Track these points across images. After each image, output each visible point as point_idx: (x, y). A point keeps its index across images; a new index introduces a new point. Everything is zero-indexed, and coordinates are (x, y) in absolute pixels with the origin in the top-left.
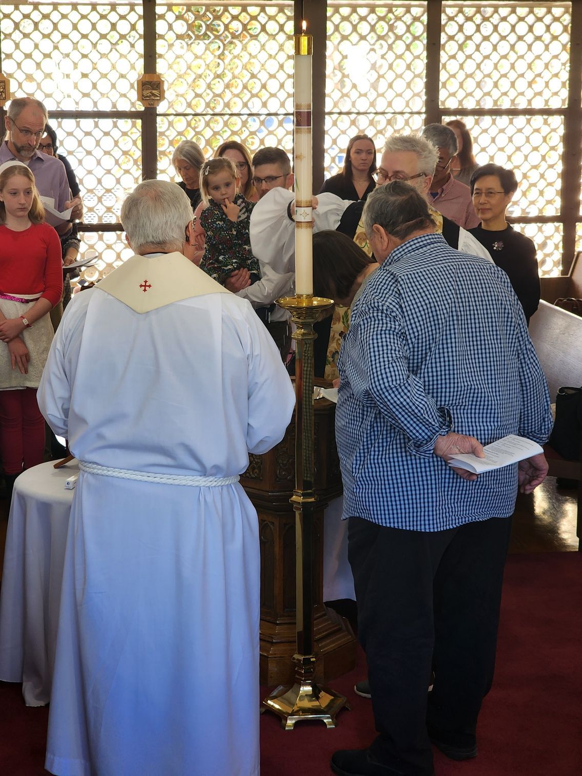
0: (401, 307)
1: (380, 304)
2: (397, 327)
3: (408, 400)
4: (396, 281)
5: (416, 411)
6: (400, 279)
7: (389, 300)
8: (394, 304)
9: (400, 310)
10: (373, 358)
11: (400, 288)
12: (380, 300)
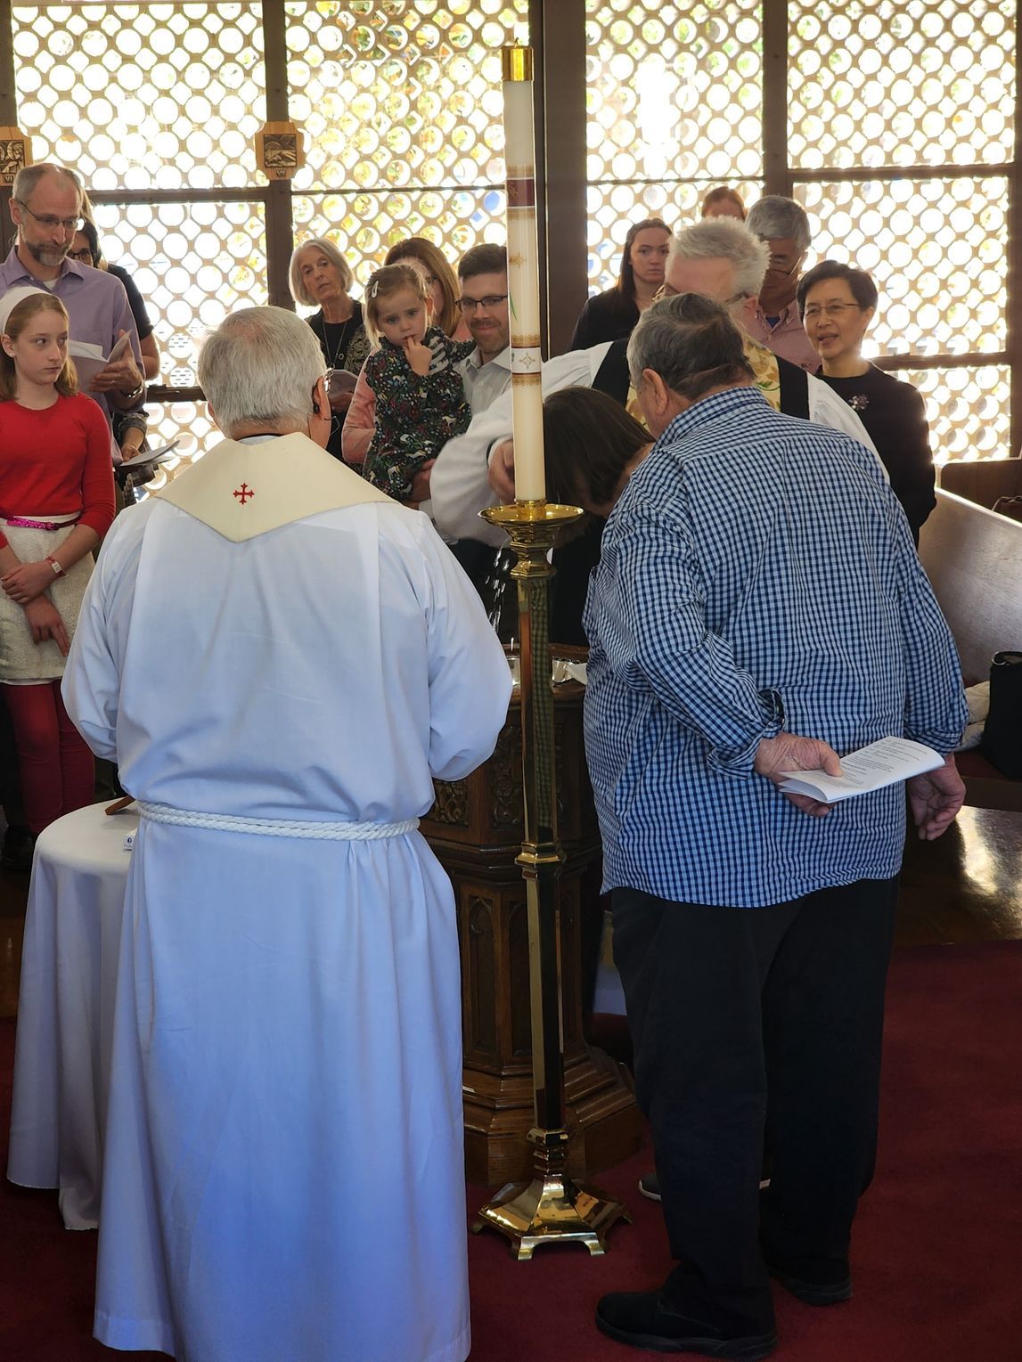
3: (706, 678)
4: (680, 471)
5: (721, 696)
6: (686, 468)
9: (687, 521)
11: (687, 483)
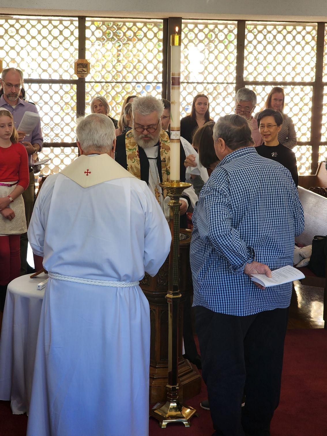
0: (229, 189)
1: (217, 187)
2: (226, 201)
3: (230, 243)
4: (227, 174)
5: (235, 249)
6: (229, 174)
7: (222, 185)
8: (225, 188)
9: (228, 191)
10: (212, 218)
11: (229, 179)
12: (217, 185)
